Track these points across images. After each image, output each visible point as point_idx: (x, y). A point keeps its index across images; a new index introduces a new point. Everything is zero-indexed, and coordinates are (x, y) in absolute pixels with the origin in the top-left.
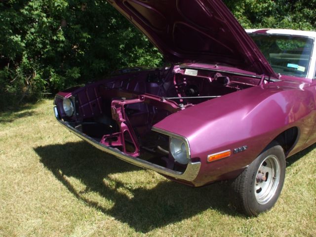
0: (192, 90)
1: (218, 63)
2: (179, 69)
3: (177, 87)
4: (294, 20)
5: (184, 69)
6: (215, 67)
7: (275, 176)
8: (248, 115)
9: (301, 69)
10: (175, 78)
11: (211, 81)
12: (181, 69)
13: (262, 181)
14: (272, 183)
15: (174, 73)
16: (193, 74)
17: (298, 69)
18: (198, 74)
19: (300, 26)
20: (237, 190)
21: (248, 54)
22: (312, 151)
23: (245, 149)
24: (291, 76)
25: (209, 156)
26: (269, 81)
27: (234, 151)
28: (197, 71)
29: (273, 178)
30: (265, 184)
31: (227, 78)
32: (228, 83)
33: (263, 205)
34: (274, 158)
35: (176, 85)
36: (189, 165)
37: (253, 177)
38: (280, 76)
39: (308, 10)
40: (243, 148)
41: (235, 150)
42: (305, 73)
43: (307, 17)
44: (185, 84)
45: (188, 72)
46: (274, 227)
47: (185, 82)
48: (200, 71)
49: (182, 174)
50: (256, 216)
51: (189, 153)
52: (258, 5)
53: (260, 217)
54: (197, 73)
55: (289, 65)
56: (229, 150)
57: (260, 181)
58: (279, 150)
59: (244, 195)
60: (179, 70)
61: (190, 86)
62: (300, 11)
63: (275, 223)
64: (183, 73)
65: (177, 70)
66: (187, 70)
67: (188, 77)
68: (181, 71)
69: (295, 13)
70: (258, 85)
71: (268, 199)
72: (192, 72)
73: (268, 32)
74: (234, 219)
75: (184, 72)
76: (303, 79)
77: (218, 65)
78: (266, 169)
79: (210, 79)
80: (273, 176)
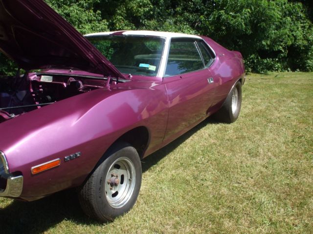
0: (49, 97)
1: (72, 68)
2: (36, 76)
3: (34, 95)
4: (175, 23)
5: (40, 76)
6: (70, 72)
7: (131, 178)
8: (77, 122)
9: (152, 68)
10: (31, 86)
11: (65, 86)
12: (37, 76)
13: (116, 185)
14: (128, 185)
15: (30, 81)
16: (49, 80)
17: (150, 69)
18: (53, 81)
19: (181, 28)
20: (86, 198)
21: (90, 56)
22: (179, 147)
23: (78, 155)
24: (143, 75)
25: (33, 168)
26: (118, 82)
27: (65, 159)
28: (52, 77)
29: (129, 180)
30: (121, 187)
31: (80, 82)
32: (81, 87)
33: (119, 209)
34: (126, 159)
35: (33, 93)
36: (8, 180)
37: (100, 182)
38: (131, 76)
39: (188, 14)
40: (76, 155)
41: (66, 157)
42: (156, 71)
43: (187, 20)
44: (41, 91)
45: (44, 79)
46: (128, 230)
47: (41, 90)
48: (56, 77)
49: (4, 191)
50: (112, 222)
51: (7, 167)
52: (140, 9)
53: (116, 221)
54: (52, 79)
55: (142, 65)
56: (58, 159)
57: (113, 185)
58: (130, 151)
59: (94, 202)
60: (35, 78)
61: (46, 93)
62: (181, 14)
63: (130, 225)
64: (39, 81)
65: (33, 77)
66: (43, 77)
67: (44, 84)
68: (37, 78)
69: (176, 17)
70: (105, 86)
71: (125, 202)
72: (47, 78)
73: (124, 33)
74: (88, 227)
75: (40, 79)
76: (153, 78)
77: (72, 69)
78: (120, 172)
79: (65, 85)
80: (129, 178)
